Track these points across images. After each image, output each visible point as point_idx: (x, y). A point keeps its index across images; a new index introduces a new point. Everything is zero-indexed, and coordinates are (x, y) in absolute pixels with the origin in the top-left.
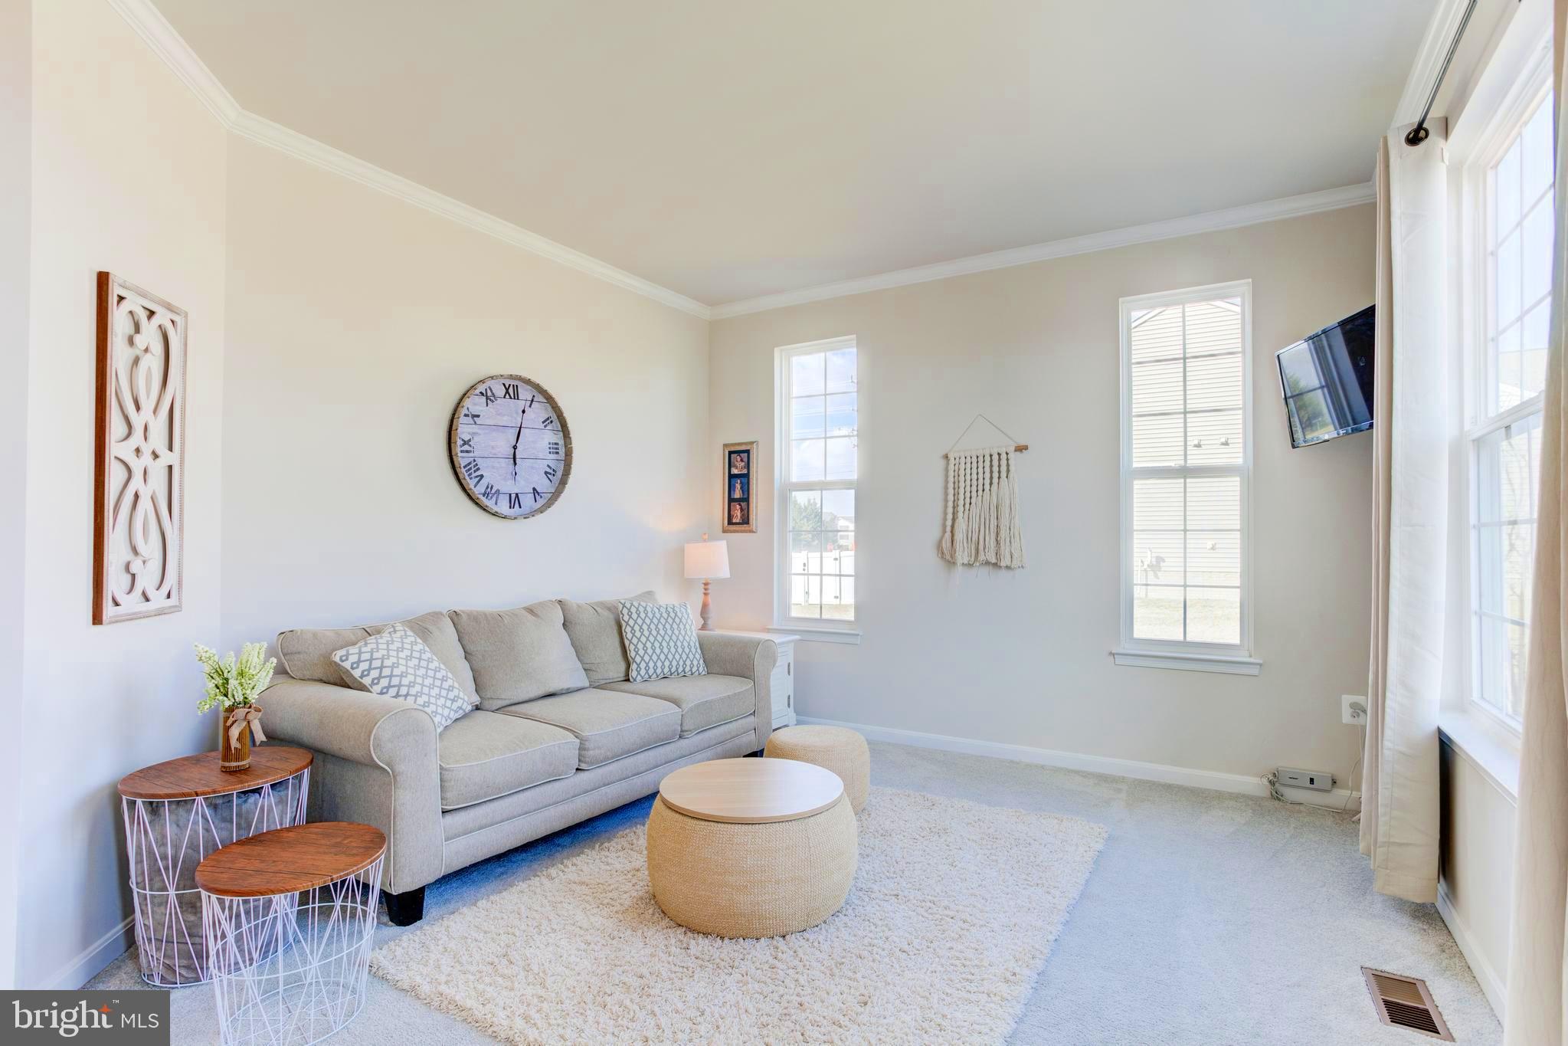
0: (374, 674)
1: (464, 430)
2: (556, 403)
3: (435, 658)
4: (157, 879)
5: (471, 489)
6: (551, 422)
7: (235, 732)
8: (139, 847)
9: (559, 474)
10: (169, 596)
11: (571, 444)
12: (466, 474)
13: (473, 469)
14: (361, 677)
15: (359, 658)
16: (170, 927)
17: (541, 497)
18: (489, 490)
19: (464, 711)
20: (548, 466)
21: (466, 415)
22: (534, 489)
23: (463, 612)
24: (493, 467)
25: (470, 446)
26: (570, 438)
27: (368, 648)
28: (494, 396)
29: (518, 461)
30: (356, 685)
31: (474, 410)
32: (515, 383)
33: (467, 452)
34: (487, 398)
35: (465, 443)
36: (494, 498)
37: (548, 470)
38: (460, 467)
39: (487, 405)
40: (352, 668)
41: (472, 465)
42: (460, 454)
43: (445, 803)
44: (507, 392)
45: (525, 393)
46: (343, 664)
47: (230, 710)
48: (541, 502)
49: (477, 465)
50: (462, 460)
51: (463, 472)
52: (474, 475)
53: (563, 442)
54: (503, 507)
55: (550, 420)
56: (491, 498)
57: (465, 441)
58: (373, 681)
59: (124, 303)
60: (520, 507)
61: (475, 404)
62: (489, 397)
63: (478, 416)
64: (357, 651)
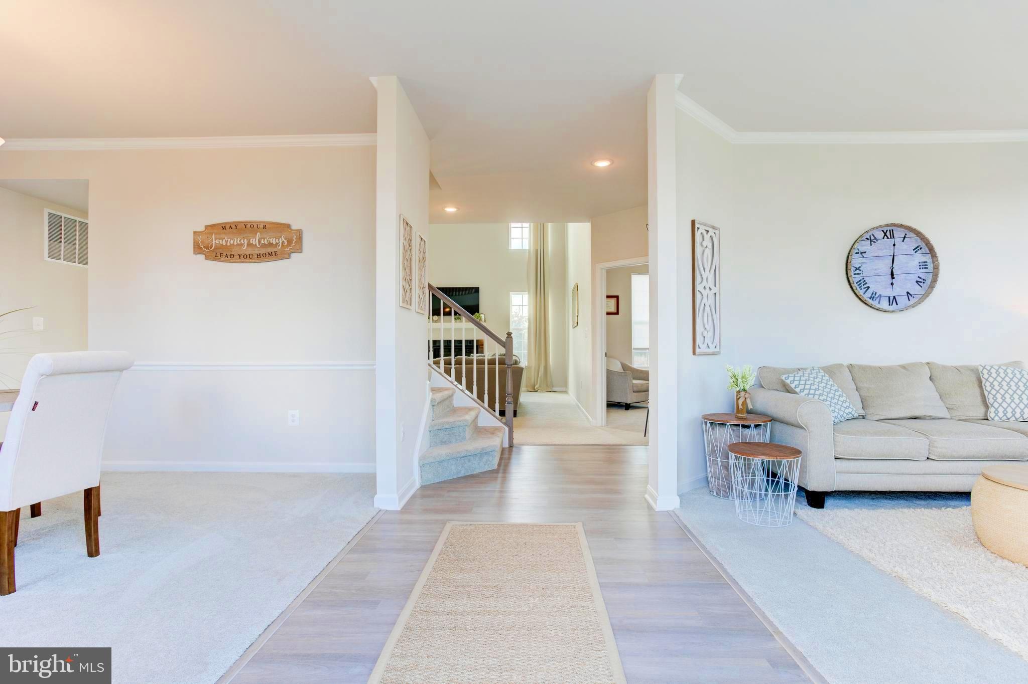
0: (801, 387)
1: (856, 261)
2: (924, 236)
3: (835, 384)
4: (714, 454)
5: (861, 295)
6: (921, 249)
7: (740, 402)
8: (708, 441)
9: (928, 282)
10: (716, 347)
11: (937, 261)
12: (858, 287)
13: (862, 284)
14: (795, 388)
15: (794, 379)
16: (719, 474)
17: (914, 297)
18: (874, 295)
19: (853, 415)
20: (919, 277)
21: (857, 253)
22: (908, 293)
23: (856, 365)
24: (876, 282)
25: (860, 270)
26: (937, 257)
27: (799, 375)
28: (875, 238)
29: (895, 276)
30: (792, 392)
31: (862, 249)
32: (890, 228)
33: (858, 274)
34: (871, 241)
35: (857, 269)
36: (878, 300)
37: (919, 280)
38: (853, 283)
39: (871, 245)
40: (791, 383)
41: (862, 281)
42: (853, 276)
43: (836, 453)
44: (885, 234)
45: (899, 234)
46: (786, 381)
47: (739, 392)
48: (913, 301)
49: (865, 281)
50: (854, 279)
51: (855, 286)
52: (863, 287)
53: (931, 260)
54: (884, 304)
55: (920, 247)
56: (876, 300)
57: (856, 268)
58: (801, 390)
59: (699, 230)
60: (897, 304)
61: (863, 246)
62: (872, 240)
63: (865, 252)
64: (793, 375)
